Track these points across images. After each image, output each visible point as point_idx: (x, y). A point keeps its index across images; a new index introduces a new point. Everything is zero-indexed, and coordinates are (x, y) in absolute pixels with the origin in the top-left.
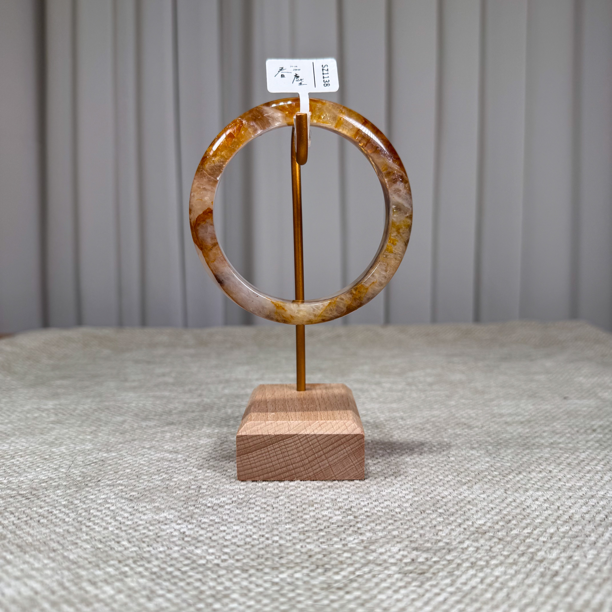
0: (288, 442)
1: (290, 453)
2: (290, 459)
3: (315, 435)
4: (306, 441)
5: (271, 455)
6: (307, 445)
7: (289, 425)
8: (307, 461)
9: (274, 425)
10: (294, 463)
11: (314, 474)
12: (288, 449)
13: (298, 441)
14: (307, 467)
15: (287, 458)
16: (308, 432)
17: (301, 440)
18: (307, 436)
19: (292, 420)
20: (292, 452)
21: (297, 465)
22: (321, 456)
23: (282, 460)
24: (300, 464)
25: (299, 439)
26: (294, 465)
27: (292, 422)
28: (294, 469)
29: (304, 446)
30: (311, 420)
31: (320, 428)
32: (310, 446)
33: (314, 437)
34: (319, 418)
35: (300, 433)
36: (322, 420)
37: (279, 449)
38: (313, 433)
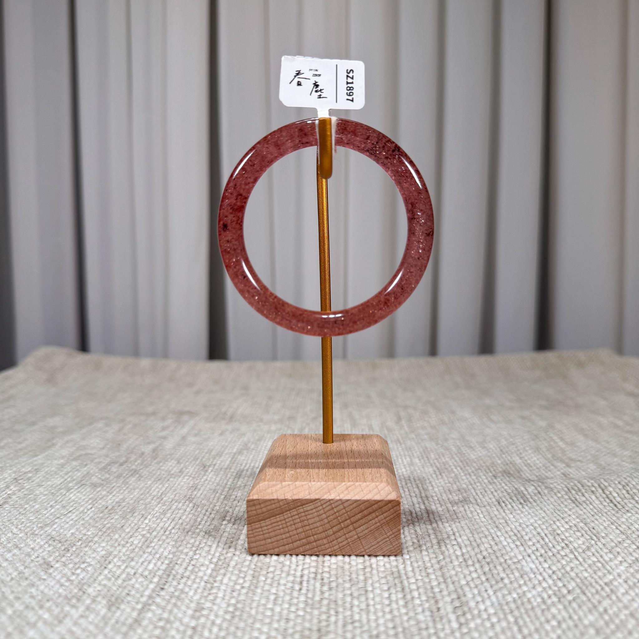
0: (309, 508)
1: (311, 521)
2: (311, 529)
3: (340, 500)
4: (330, 507)
5: (288, 524)
6: (332, 512)
7: (310, 487)
8: (331, 532)
9: (292, 487)
10: (316, 534)
11: (340, 548)
12: (309, 517)
13: (321, 508)
14: (331, 539)
15: (307, 528)
16: (333, 496)
17: (324, 506)
18: (332, 502)
19: (314, 481)
20: (313, 520)
21: (319, 536)
22: (348, 526)
23: (301, 530)
24: (323, 535)
25: (322, 505)
26: (315, 536)
27: (313, 483)
28: (315, 541)
29: (328, 514)
30: (337, 482)
31: (346, 492)
32: (335, 513)
33: (340, 502)
34: (346, 479)
35: (323, 498)
36: (349, 481)
37: (297, 517)
38: (338, 498)
